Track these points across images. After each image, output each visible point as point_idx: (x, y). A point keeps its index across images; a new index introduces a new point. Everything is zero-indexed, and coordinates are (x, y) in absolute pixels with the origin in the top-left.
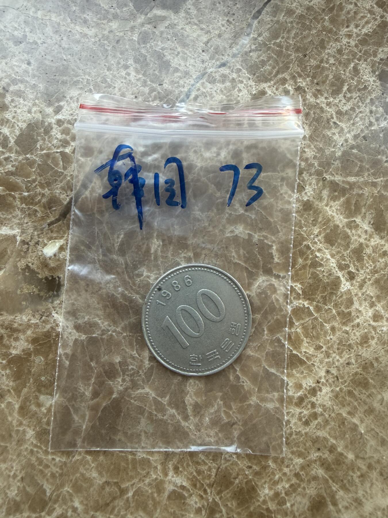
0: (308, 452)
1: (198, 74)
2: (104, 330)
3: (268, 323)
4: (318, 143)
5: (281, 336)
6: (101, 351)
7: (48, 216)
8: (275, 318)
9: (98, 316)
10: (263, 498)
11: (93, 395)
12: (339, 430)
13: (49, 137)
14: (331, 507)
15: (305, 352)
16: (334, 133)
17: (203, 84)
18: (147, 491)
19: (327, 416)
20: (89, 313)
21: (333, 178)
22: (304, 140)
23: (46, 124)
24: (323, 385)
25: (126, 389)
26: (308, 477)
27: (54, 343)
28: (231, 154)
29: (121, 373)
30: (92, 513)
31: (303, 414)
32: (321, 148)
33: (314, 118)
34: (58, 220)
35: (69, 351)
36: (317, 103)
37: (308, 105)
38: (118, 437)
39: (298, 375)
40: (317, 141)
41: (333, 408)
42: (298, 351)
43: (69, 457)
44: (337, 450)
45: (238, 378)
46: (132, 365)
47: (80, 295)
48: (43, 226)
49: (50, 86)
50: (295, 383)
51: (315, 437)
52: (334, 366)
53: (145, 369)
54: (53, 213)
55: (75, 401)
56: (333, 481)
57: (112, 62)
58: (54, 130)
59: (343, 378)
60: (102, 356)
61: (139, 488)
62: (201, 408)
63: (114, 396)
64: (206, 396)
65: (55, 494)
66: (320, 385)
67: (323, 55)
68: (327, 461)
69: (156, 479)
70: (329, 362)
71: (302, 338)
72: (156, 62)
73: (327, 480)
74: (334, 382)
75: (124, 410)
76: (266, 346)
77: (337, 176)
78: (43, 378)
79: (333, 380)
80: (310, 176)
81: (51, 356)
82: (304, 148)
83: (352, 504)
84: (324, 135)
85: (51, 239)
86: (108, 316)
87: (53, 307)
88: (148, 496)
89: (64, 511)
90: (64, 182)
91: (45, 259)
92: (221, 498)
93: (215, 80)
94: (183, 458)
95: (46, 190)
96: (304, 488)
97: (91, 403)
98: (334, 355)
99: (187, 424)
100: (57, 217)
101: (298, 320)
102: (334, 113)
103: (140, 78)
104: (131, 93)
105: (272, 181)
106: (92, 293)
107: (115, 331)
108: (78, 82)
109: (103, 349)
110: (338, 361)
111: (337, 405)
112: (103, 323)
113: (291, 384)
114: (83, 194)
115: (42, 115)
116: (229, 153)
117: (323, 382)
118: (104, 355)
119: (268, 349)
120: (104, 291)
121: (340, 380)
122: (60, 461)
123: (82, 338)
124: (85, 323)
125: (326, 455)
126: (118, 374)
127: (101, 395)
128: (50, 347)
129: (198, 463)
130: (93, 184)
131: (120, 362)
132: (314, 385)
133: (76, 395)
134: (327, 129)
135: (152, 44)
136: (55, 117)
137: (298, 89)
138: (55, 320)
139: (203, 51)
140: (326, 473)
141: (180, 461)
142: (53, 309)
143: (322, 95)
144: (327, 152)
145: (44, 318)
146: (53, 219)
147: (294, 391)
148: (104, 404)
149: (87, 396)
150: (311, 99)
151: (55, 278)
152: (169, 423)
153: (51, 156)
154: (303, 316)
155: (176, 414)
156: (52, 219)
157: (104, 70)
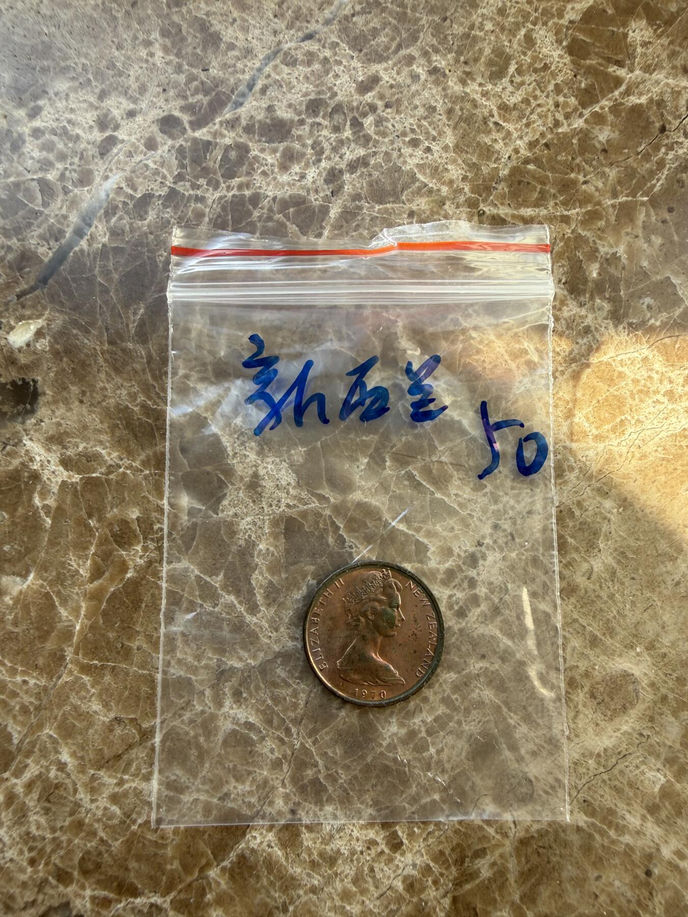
0: (465, 662)
1: (267, 52)
2: (111, 466)
3: (392, 448)
4: (469, 156)
5: (415, 469)
6: (106, 501)
7: (17, 283)
8: (403, 439)
9: (101, 442)
10: (388, 740)
11: (92, 574)
12: (517, 623)
13: (20, 156)
14: (507, 754)
15: (456, 495)
16: (496, 140)
17: (276, 66)
18: (187, 733)
19: (496, 600)
20: (86, 439)
21: (494, 211)
22: (446, 152)
23: (15, 135)
24: (488, 548)
25: (150, 563)
26: (466, 704)
27: (25, 489)
28: (324, 175)
29: (141, 537)
30: (92, 772)
31: (454, 599)
32: (474, 164)
33: (461, 117)
34: (33, 289)
35: (51, 502)
36: (466, 93)
37: (451, 97)
38: (137, 643)
39: (445, 533)
40: (467, 152)
41: (506, 587)
42: (444, 494)
43: (52, 678)
44: (515, 655)
45: (341, 541)
46: (159, 522)
47: (71, 409)
48: (9, 298)
49: (20, 75)
50: (440, 547)
51: (475, 636)
52: (506, 516)
53: (182, 530)
54: (26, 276)
55: (62, 585)
56: (510, 709)
57: (125, 36)
58: (27, 145)
59: (521, 536)
60: (109, 509)
61: (173, 728)
62: (278, 591)
63: (129, 575)
64: (287, 571)
65: (28, 740)
66: (483, 549)
67: (474, 17)
68: (499, 675)
69: (203, 712)
70: (499, 511)
71: (450, 472)
72: (198, 35)
73: (499, 707)
74: (506, 543)
75: (147, 598)
76: (389, 486)
77: (501, 207)
78: (6, 548)
79: (505, 540)
80: (458, 207)
81: (21, 511)
82: (446, 163)
83: (544, 748)
84: (478, 143)
85: (21, 318)
86: (119, 443)
87: (25, 430)
88: (189, 742)
89: (43, 770)
90: (45, 226)
91: (12, 351)
92: (314, 743)
93: (296, 60)
94: (249, 676)
95: (15, 240)
96: (459, 723)
97: (90, 587)
98: (505, 499)
99: (255, 620)
100: (32, 283)
101: (442, 442)
102: (495, 108)
103: (171, 62)
104: (156, 84)
105: (393, 217)
106: (92, 405)
107: (130, 467)
108: (66, 69)
109: (110, 498)
110: (513, 508)
111: (514, 582)
112: (109, 454)
113: (432, 549)
114: (77, 245)
115: (8, 123)
116: (320, 174)
117: (488, 544)
118: (112, 508)
119: (394, 492)
120: (112, 401)
121: (517, 540)
122: (35, 684)
123: (74, 480)
124: (79, 454)
125: (497, 666)
126: (136, 536)
127: (107, 574)
128: (19, 496)
129: (275, 685)
130: (93, 229)
131: (138, 519)
132: (473, 549)
133: (64, 574)
134: (483, 132)
135: (191, 7)
136: (29, 125)
137: (434, 71)
138: (27, 451)
139: (275, 16)
140: (496, 695)
141: (244, 682)
142: (24, 433)
143: (474, 80)
144: (485, 170)
145: (8, 448)
146: (26, 287)
147: (438, 559)
148: (112, 589)
149: (82, 576)
150: (455, 87)
151: (28, 383)
152: (223, 620)
153: (22, 186)
154: (451, 435)
155: (236, 602)
156: (24, 286)
157: (111, 48)
